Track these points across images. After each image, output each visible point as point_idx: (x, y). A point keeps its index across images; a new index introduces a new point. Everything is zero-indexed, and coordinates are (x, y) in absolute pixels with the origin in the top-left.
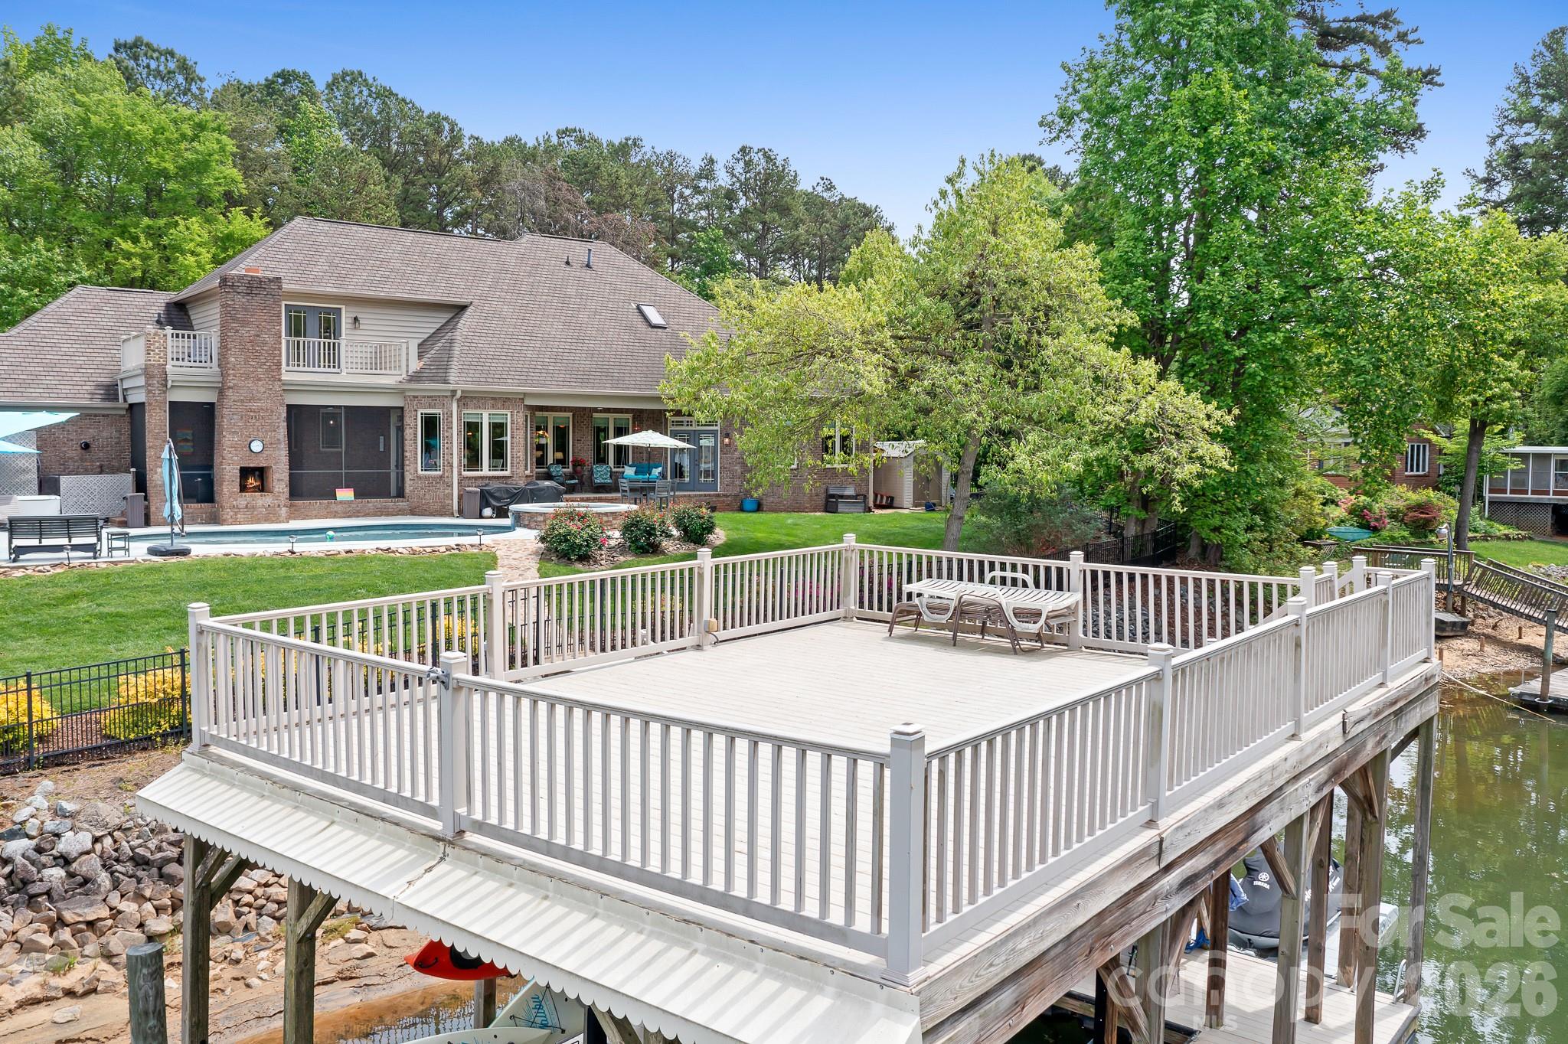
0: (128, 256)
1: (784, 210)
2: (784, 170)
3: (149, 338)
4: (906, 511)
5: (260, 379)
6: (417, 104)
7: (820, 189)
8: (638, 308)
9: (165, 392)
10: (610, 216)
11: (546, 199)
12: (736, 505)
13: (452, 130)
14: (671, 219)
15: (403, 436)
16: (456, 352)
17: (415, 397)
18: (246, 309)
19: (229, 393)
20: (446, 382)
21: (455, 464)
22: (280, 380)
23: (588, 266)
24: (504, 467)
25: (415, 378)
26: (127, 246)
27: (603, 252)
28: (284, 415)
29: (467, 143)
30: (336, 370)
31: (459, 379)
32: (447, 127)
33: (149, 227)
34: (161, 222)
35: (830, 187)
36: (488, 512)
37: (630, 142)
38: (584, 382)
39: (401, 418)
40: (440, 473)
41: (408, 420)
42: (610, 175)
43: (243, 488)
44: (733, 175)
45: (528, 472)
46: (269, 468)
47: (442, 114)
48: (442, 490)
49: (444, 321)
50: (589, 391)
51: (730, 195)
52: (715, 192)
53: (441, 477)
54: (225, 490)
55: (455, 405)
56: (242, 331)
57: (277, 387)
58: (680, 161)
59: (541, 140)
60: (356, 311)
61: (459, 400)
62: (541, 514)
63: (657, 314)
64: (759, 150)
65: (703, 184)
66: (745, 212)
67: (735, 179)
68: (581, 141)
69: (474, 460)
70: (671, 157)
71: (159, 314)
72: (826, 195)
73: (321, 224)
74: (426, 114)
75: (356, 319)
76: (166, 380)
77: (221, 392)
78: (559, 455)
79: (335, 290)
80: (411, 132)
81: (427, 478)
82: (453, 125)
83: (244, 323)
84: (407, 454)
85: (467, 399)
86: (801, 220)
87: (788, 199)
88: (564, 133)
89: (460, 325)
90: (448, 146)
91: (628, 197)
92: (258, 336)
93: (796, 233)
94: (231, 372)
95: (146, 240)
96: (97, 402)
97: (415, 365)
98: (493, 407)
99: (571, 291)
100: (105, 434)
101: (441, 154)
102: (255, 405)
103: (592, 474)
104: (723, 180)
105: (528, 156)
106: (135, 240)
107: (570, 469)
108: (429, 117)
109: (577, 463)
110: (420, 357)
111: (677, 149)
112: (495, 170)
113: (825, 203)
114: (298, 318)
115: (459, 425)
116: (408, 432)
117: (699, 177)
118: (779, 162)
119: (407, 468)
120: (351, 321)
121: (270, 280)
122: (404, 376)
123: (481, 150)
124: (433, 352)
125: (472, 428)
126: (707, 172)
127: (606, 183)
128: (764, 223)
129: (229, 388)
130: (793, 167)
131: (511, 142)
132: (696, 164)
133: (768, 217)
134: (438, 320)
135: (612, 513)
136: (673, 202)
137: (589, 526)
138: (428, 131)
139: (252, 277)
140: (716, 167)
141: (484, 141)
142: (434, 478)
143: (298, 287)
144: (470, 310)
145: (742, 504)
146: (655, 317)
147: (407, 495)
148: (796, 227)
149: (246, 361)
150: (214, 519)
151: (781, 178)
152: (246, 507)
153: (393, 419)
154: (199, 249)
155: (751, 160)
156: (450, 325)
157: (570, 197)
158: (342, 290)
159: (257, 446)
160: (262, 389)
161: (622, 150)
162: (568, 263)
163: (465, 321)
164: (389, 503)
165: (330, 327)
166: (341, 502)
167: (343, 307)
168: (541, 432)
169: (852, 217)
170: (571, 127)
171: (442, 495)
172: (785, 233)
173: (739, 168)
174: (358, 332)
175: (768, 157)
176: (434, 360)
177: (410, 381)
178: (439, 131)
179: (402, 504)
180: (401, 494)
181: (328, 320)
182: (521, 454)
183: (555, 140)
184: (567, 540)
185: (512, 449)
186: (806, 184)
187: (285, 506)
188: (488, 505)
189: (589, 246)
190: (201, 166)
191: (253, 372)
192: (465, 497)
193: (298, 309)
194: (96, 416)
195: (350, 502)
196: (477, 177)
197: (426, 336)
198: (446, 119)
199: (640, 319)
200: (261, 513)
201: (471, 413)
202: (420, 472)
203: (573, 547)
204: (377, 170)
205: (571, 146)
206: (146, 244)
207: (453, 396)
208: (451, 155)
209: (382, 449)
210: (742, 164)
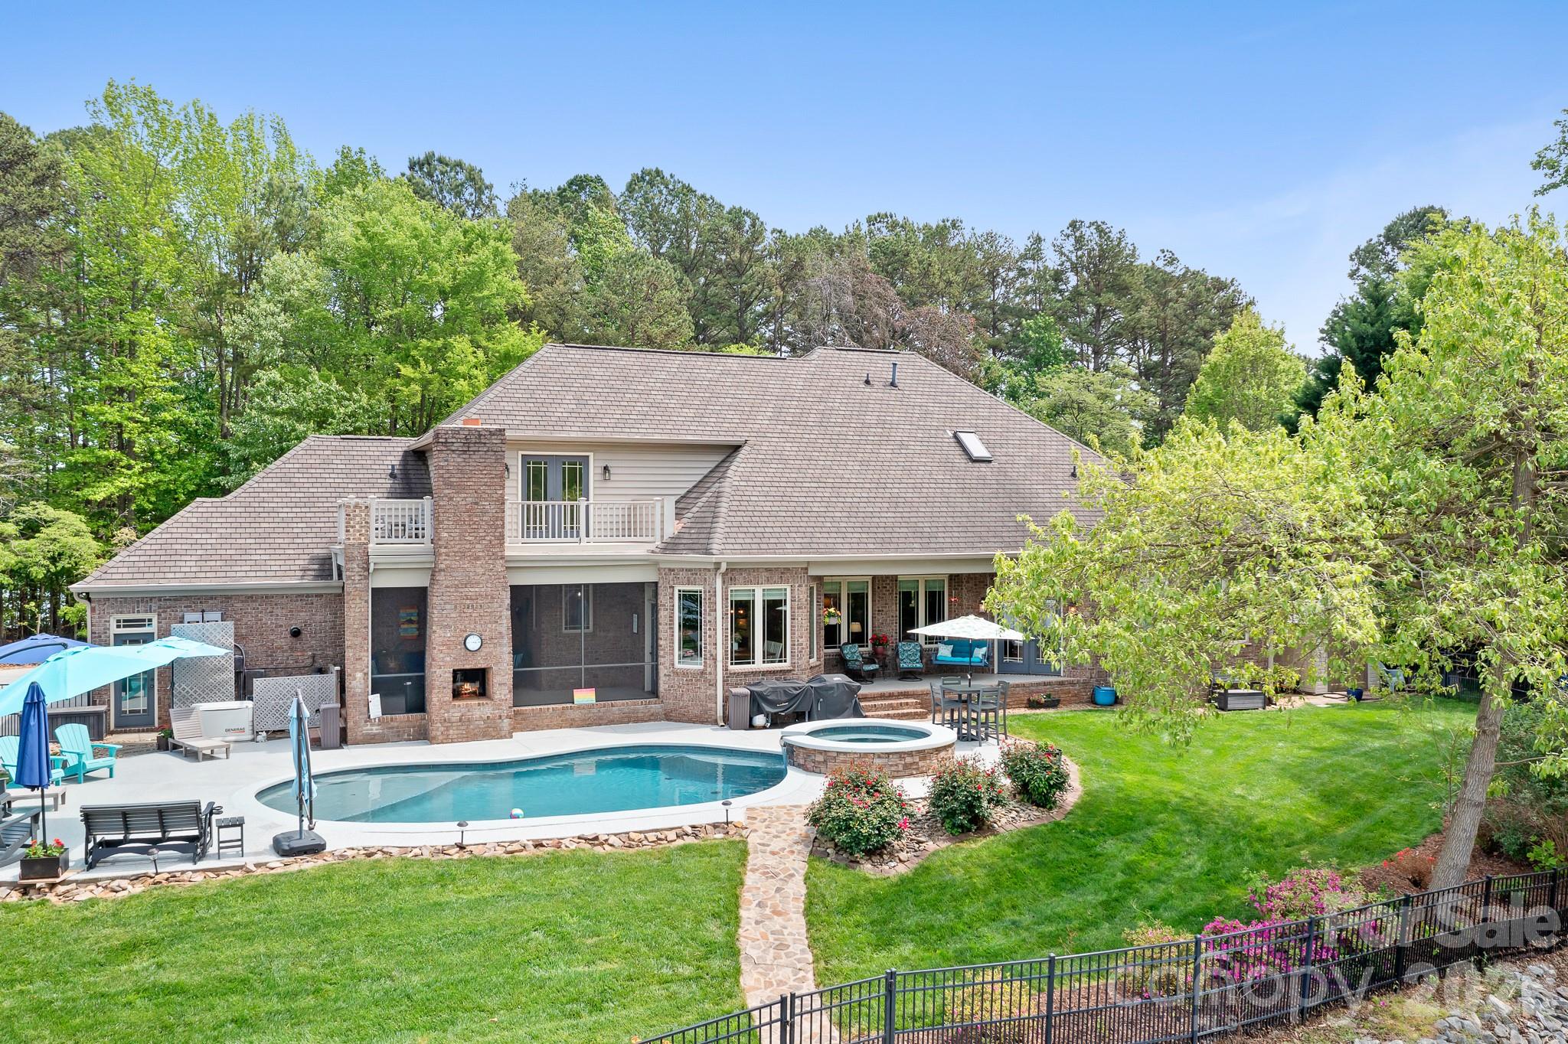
0: (408, 381)
1: (1122, 290)
2: (1119, 243)
3: (349, 511)
4: (1320, 702)
5: (478, 558)
6: (717, 200)
7: (1160, 264)
8: (955, 436)
9: (367, 578)
10: (925, 308)
11: (854, 293)
12: (1086, 695)
13: (753, 225)
14: (992, 306)
15: (657, 618)
16: (723, 510)
17: (670, 570)
18: (462, 472)
19: (440, 577)
20: (708, 552)
21: (720, 658)
22: (502, 558)
23: (893, 384)
24: (782, 658)
25: (672, 546)
26: (407, 370)
27: (911, 364)
28: (508, 601)
29: (769, 238)
30: (575, 539)
31: (724, 550)
32: (748, 222)
33: (429, 349)
34: (440, 343)
35: (1172, 261)
36: (759, 720)
37: (948, 224)
38: (884, 543)
39: (656, 595)
40: (702, 667)
41: (663, 599)
42: (920, 262)
43: (457, 694)
44: (1062, 254)
45: (813, 661)
46: (491, 668)
47: (744, 209)
48: (703, 690)
49: (713, 465)
50: (892, 555)
51: (1058, 276)
52: (1040, 276)
53: (703, 673)
54: (435, 700)
55: (719, 581)
56: (457, 499)
57: (499, 566)
58: (1002, 241)
59: (851, 229)
60: (606, 459)
61: (723, 575)
62: (821, 752)
63: (979, 443)
64: (1092, 224)
65: (1028, 265)
66: (1076, 293)
67: (1064, 258)
68: (894, 226)
69: (743, 651)
70: (990, 238)
71: (393, 466)
72: (1169, 269)
73: (573, 351)
74: (727, 209)
75: (606, 468)
76: (368, 564)
77: (433, 573)
78: (856, 627)
79: (580, 435)
80: (710, 230)
81: (685, 673)
82: (755, 219)
83: (460, 488)
84: (661, 642)
85: (733, 573)
86: (1143, 301)
87: (1126, 277)
88: (871, 221)
89: (730, 473)
90: (748, 242)
91: (942, 285)
92: (476, 503)
93: (1137, 316)
94: (443, 550)
95: (426, 363)
96: (308, 582)
97: (672, 528)
98: (768, 581)
99: (871, 419)
100: (318, 618)
101: (741, 252)
102: (472, 591)
103: (897, 655)
104: (1052, 260)
105: (833, 247)
106: (416, 364)
107: (870, 648)
108: (729, 213)
109: (879, 641)
110: (679, 516)
111: (997, 230)
112: (799, 265)
113: (1167, 280)
114: (537, 471)
115: (724, 606)
116: (663, 614)
117: (1024, 257)
118: (1114, 235)
119: (661, 660)
120: (600, 471)
121: (491, 433)
122: (658, 543)
123: (785, 244)
124: (695, 509)
125: (742, 609)
126: (1034, 252)
127: (918, 271)
128: (1098, 306)
129: (440, 570)
130: (1129, 239)
131: (815, 233)
132: (1020, 245)
133: (1104, 298)
134: (706, 464)
135: (919, 752)
136: (994, 286)
137: (881, 803)
138: (727, 228)
139: (469, 430)
140: (1043, 245)
141: (788, 234)
142: (694, 674)
143: (536, 433)
144: (743, 451)
145: (1093, 694)
146: (978, 449)
147: (661, 695)
148: (1137, 308)
149: (462, 536)
150: (423, 735)
151: (1117, 255)
152: (460, 720)
153: (648, 594)
154: (475, 372)
155: (1082, 236)
156: (717, 472)
157: (880, 290)
158: (589, 435)
159: (473, 643)
160: (480, 571)
161: (938, 235)
162: (867, 382)
163: (738, 466)
164: (639, 705)
165: (575, 479)
166: (579, 707)
167: (591, 455)
168: (832, 610)
169: (1204, 293)
170: (883, 212)
171: (702, 697)
172: (1120, 316)
173: (1069, 245)
174: (609, 484)
175: (1101, 231)
176: (697, 520)
177: (664, 550)
178: (739, 227)
179: (655, 706)
180: (654, 693)
181: (573, 471)
182: (805, 641)
183: (865, 228)
184: (848, 828)
185: (793, 634)
186: (1146, 257)
187: (508, 717)
188: (760, 711)
189: (893, 358)
190: (478, 279)
191: (470, 550)
192: (731, 700)
193: (537, 460)
194: (308, 596)
195: (591, 706)
196: (778, 274)
197: (690, 485)
198: (747, 214)
199: (958, 451)
200: (478, 727)
201: (740, 591)
202: (677, 665)
203: (857, 839)
204: (669, 271)
205: (884, 233)
206: (425, 368)
207: (717, 569)
208: (751, 252)
209: (635, 631)
210: (1072, 240)
